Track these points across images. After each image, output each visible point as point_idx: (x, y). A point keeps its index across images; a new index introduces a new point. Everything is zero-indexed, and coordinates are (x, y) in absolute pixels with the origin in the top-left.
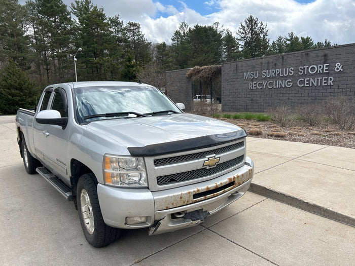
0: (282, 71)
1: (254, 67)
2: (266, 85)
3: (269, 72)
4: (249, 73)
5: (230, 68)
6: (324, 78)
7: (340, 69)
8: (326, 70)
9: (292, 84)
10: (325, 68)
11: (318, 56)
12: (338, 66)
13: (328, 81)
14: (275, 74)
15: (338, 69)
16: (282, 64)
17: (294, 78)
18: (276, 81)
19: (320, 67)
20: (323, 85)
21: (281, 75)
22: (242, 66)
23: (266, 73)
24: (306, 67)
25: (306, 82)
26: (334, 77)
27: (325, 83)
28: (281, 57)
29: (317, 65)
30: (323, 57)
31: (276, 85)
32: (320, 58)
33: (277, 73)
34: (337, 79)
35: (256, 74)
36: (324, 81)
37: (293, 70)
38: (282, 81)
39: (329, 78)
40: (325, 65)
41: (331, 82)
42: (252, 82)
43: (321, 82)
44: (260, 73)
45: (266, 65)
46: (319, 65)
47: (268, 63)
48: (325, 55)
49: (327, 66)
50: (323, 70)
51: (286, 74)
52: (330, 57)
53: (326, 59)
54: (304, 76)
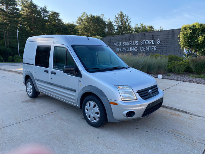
0: (133, 43)
1: (119, 40)
2: (125, 50)
3: (126, 43)
4: (116, 43)
5: (107, 40)
6: (152, 47)
7: (160, 43)
8: (153, 43)
9: (137, 49)
10: (153, 42)
11: (149, 36)
12: (159, 42)
13: (154, 49)
14: (129, 44)
15: (158, 42)
16: (133, 39)
17: (139, 46)
18: (130, 48)
19: (151, 41)
20: (152, 50)
21: (132, 45)
22: (113, 39)
23: (125, 43)
24: (144, 41)
25: (144, 49)
26: (157, 47)
27: (153, 49)
28: (132, 35)
29: (149, 40)
30: (152, 37)
31: (130, 50)
32: (150, 37)
33: (130, 44)
34: (158, 47)
35: (120, 44)
36: (152, 48)
37: (138, 42)
38: (133, 48)
39: (155, 47)
40: (153, 40)
41: (155, 49)
42: (118, 48)
43: (151, 49)
44: (122, 43)
45: (125, 39)
46: (150, 40)
47: (126, 38)
48: (153, 35)
49: (153, 41)
50: (152, 43)
51: (134, 44)
52: (155, 36)
53: (153, 37)
54: (143, 45)
